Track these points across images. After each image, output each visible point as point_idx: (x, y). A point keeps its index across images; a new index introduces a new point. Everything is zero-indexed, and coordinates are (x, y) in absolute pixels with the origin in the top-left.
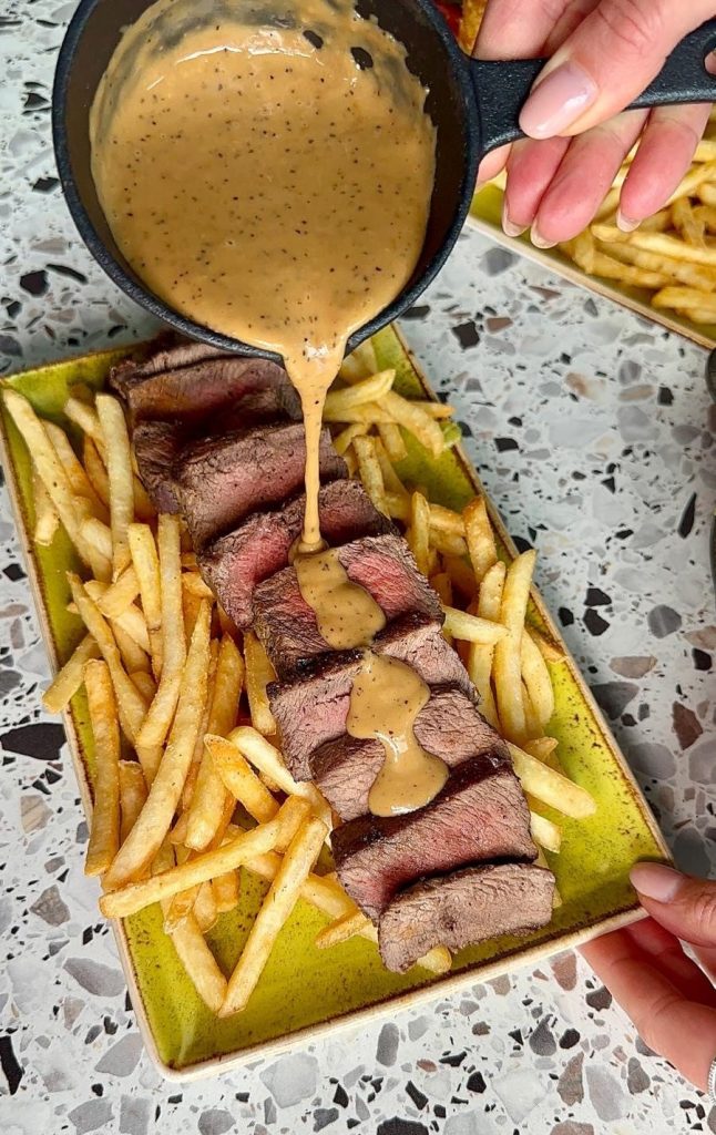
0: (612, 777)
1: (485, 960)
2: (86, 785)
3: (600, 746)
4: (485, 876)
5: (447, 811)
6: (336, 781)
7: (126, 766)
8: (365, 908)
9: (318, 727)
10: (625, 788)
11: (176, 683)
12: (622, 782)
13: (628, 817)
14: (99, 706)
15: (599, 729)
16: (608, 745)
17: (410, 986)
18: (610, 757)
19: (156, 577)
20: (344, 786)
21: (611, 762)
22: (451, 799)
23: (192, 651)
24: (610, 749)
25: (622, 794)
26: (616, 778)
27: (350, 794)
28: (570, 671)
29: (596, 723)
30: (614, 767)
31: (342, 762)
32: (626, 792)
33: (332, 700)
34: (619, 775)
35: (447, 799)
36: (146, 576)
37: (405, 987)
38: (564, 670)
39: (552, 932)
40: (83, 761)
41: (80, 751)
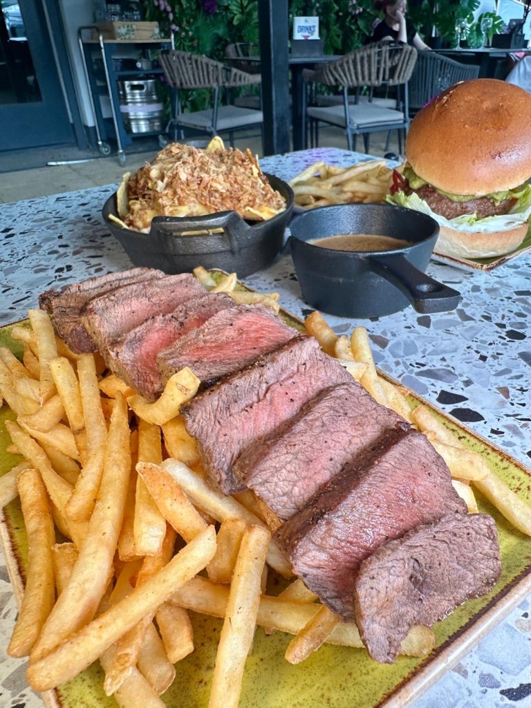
0: (486, 455)
1: (462, 627)
2: (19, 577)
3: (464, 437)
4: (436, 529)
5: (380, 474)
6: (265, 475)
7: (59, 548)
8: (329, 600)
9: (236, 435)
10: (500, 458)
11: (99, 457)
12: (494, 454)
13: (513, 478)
14: (32, 505)
15: (458, 426)
16: (470, 434)
17: (401, 680)
18: (476, 441)
19: (77, 392)
20: (275, 479)
21: (478, 444)
22: (379, 462)
23: (112, 428)
24: (473, 436)
25: (500, 463)
26: (488, 454)
27: (283, 486)
28: (417, 399)
29: (454, 423)
30: (483, 447)
31: (266, 455)
32: (502, 460)
33: (244, 410)
34: (489, 451)
35: (376, 463)
36: (67, 392)
37: (396, 683)
38: (413, 400)
39: (508, 582)
40: (17, 558)
41: (14, 550)
